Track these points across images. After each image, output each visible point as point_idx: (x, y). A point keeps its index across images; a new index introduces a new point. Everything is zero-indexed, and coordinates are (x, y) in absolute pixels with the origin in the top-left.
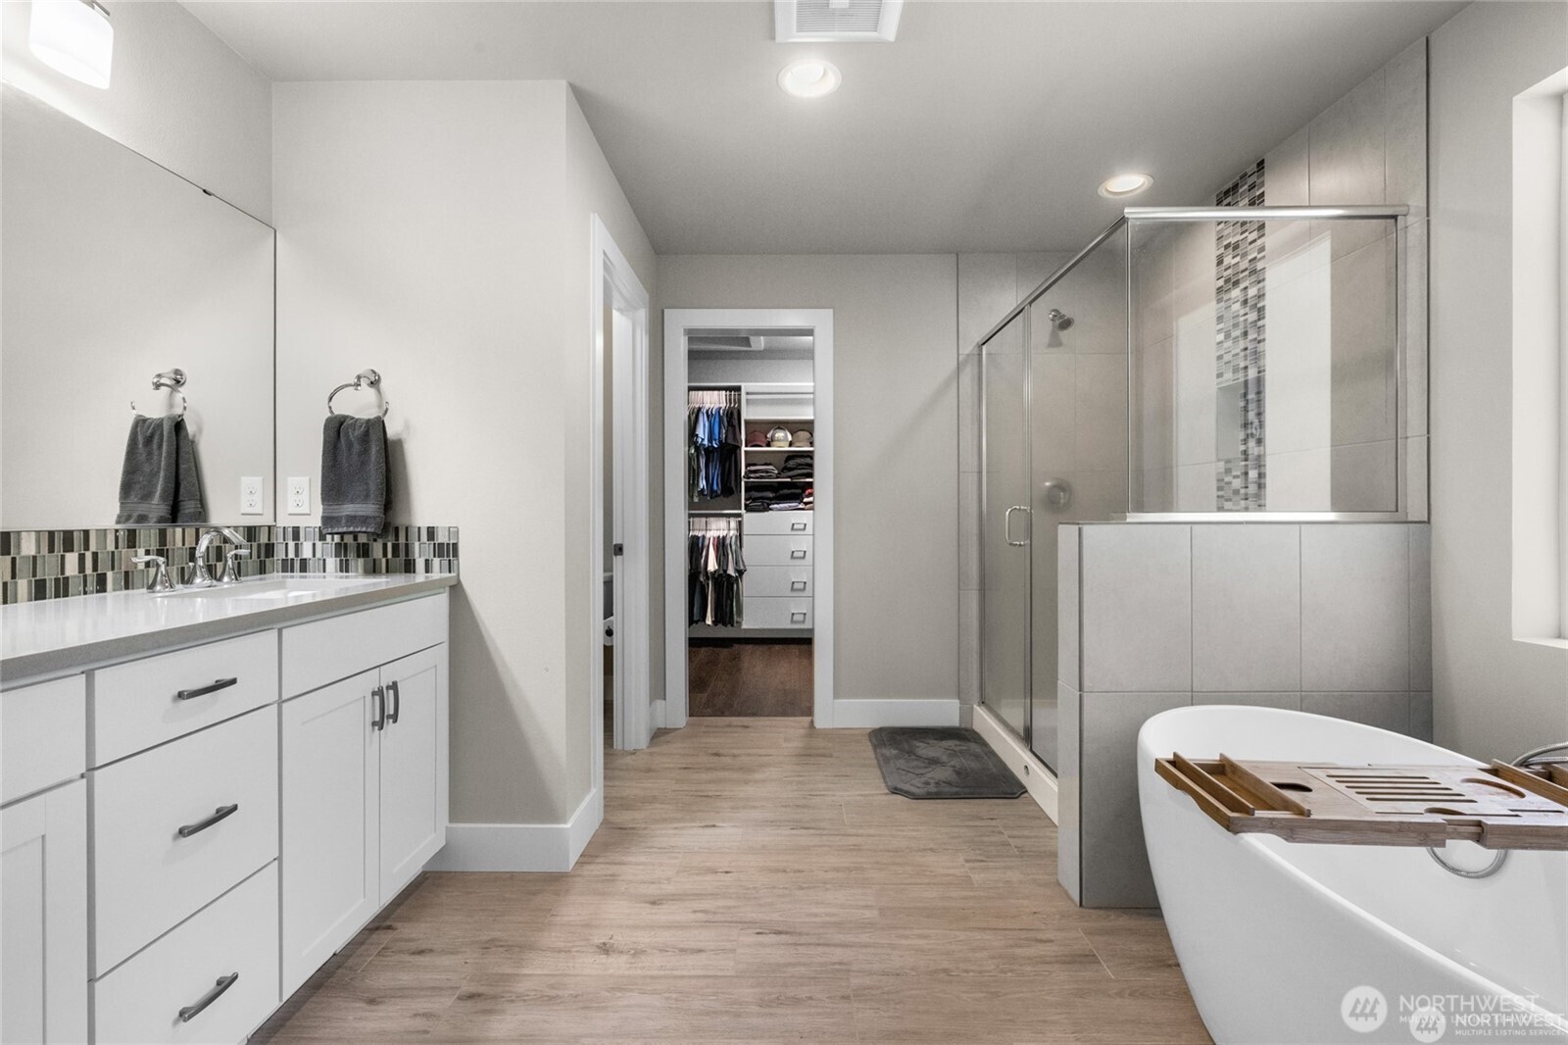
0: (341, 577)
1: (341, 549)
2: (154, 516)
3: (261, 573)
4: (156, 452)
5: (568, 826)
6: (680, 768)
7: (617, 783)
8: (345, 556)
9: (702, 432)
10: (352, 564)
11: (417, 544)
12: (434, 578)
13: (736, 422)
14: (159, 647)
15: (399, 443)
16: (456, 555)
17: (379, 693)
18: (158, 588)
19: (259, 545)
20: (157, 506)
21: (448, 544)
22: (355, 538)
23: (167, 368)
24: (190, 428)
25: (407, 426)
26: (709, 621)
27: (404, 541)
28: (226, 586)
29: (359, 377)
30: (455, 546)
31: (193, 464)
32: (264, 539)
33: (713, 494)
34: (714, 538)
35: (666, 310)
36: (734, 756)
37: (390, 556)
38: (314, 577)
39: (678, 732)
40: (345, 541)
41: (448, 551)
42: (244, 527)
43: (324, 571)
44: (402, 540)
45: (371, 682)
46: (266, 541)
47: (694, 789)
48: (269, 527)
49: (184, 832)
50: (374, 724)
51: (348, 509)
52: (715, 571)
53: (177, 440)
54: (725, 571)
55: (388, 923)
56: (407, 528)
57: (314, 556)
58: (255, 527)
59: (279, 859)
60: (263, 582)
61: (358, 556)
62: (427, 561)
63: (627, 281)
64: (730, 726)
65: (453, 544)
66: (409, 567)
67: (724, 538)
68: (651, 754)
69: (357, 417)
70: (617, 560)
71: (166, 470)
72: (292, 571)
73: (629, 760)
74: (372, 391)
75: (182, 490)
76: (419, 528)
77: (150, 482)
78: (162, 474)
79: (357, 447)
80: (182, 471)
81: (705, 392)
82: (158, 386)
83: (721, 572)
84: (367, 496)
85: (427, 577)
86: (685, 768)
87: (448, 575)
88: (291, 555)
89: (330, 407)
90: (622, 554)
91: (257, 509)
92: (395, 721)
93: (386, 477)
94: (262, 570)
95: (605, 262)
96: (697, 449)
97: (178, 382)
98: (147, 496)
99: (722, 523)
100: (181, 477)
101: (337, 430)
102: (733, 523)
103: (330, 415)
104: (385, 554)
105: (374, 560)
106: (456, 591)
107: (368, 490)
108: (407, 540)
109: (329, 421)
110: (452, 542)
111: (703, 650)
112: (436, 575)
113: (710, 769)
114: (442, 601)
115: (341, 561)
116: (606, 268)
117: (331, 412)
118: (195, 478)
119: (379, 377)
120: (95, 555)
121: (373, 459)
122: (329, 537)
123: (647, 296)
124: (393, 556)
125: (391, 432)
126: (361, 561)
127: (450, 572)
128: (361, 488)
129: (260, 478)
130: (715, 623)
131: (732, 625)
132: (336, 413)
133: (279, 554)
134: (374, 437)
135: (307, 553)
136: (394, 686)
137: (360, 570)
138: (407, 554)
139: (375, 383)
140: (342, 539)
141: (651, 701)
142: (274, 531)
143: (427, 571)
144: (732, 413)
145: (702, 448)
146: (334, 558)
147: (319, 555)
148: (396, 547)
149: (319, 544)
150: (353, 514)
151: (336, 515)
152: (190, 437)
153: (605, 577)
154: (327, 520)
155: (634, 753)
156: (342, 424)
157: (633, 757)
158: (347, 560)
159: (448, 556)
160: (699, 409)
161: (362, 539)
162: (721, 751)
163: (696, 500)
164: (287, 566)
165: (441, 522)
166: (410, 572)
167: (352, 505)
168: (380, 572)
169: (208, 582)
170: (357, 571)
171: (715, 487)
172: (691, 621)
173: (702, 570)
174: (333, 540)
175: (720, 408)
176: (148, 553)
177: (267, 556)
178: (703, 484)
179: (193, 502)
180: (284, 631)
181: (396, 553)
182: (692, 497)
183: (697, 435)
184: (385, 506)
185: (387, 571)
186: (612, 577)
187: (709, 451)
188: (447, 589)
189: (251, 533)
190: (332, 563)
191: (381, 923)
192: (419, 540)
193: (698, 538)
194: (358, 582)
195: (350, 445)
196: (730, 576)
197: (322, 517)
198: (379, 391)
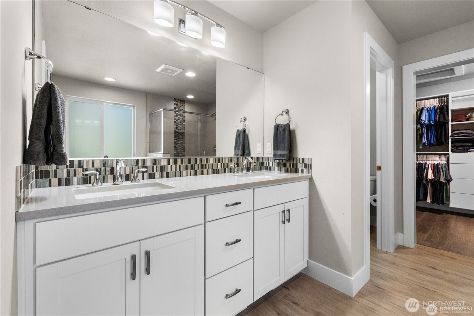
0: (279, 173)
1: (279, 164)
2: (240, 154)
3: (260, 170)
4: (240, 138)
5: (352, 278)
6: (411, 268)
7: (377, 265)
8: (280, 166)
9: (424, 118)
10: (282, 169)
11: (299, 164)
12: (304, 175)
13: (445, 112)
14: (221, 191)
15: (294, 131)
16: (311, 168)
17: (283, 212)
18: (235, 173)
19: (260, 162)
20: (240, 152)
21: (308, 164)
22: (282, 161)
23: (243, 117)
24: (247, 131)
25: (296, 125)
26: (429, 201)
27: (295, 163)
28: (251, 173)
29: (283, 112)
30: (311, 164)
31: (247, 141)
32: (261, 161)
33: (430, 145)
34: (432, 165)
35: (403, 66)
36: (445, 272)
37: (291, 167)
38: (272, 172)
39: (410, 249)
40: (280, 162)
41: (308, 166)
42: (256, 157)
43: (275, 171)
44: (295, 162)
45: (281, 208)
46: (262, 161)
47: (419, 282)
48: (262, 157)
49: (227, 244)
50: (282, 221)
51: (280, 152)
52: (432, 179)
53: (244, 135)
54: (439, 180)
55: (288, 287)
56: (296, 158)
57: (272, 166)
58: (259, 157)
59: (253, 258)
60: (261, 173)
61: (283, 167)
62: (302, 169)
63: (383, 57)
64: (442, 255)
65: (310, 164)
66: (297, 171)
67: (438, 165)
68: (395, 256)
69: (282, 124)
70: (378, 173)
71: (242, 143)
72: (268, 170)
73: (384, 255)
74: (287, 116)
75: (245, 148)
76: (300, 158)
77: (239, 145)
78: (241, 144)
79: (282, 133)
80: (245, 143)
81: (426, 101)
82: (241, 121)
83: (436, 180)
84: (284, 148)
85: (302, 175)
86: (414, 269)
87: (308, 174)
88: (267, 166)
89: (276, 122)
90: (381, 170)
91: (260, 152)
92: (289, 222)
93: (290, 141)
94: (261, 169)
95: (371, 51)
96: (422, 126)
97: (245, 120)
98: (239, 149)
99: (437, 158)
100: (245, 144)
101: (277, 127)
102: (443, 158)
103: (275, 124)
104: (290, 167)
105: (287, 168)
106: (311, 180)
107: (285, 146)
108: (296, 162)
109: (275, 126)
110: (310, 163)
111: (425, 213)
112: (305, 174)
113: (429, 274)
114: (306, 183)
115: (279, 168)
116: (371, 53)
117: (276, 123)
118: (248, 144)
119: (289, 111)
120: (224, 164)
121: (286, 137)
122: (276, 160)
123: (393, 62)
124: (292, 167)
125: (291, 128)
126: (284, 168)
127: (309, 174)
128: (283, 146)
129: (261, 144)
130: (433, 202)
131: (443, 205)
132: (277, 123)
133: (265, 165)
134: (287, 129)
135: (271, 165)
136: (289, 210)
137: (284, 171)
138: (296, 167)
139: (287, 113)
140: (279, 161)
141: (395, 233)
142: (263, 158)
143: (302, 173)
144: (443, 108)
145: (424, 125)
146: (277, 167)
147: (273, 166)
148: (293, 164)
149: (274, 162)
150: (280, 154)
151: (276, 154)
152: (247, 134)
153: (370, 178)
154: (275, 156)
155: (386, 253)
156: (278, 126)
157: (386, 255)
158: (280, 168)
159: (308, 168)
160: (423, 108)
161: (284, 161)
162: (437, 267)
163: (421, 147)
164: (266, 169)
165: (306, 157)
166: (297, 173)
167: (280, 151)
168: (289, 172)
169: (246, 172)
170: (283, 171)
171: (432, 142)
172: (418, 199)
173: (425, 178)
174: (277, 161)
175: (435, 106)
176: (234, 164)
177: (262, 166)
178: (425, 140)
179: (247, 151)
180: (255, 189)
181: (293, 166)
182: (419, 146)
183: (421, 120)
184: (290, 151)
185: (291, 172)
186: (376, 178)
187: (428, 127)
188: (308, 180)
189: (258, 159)
190: (277, 168)
191: (285, 286)
192: (300, 162)
193: (422, 164)
194: (283, 175)
195: (280, 133)
196: (442, 182)
197: (273, 155)
198: (289, 115)
